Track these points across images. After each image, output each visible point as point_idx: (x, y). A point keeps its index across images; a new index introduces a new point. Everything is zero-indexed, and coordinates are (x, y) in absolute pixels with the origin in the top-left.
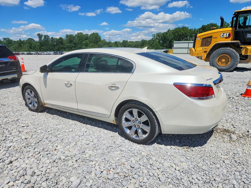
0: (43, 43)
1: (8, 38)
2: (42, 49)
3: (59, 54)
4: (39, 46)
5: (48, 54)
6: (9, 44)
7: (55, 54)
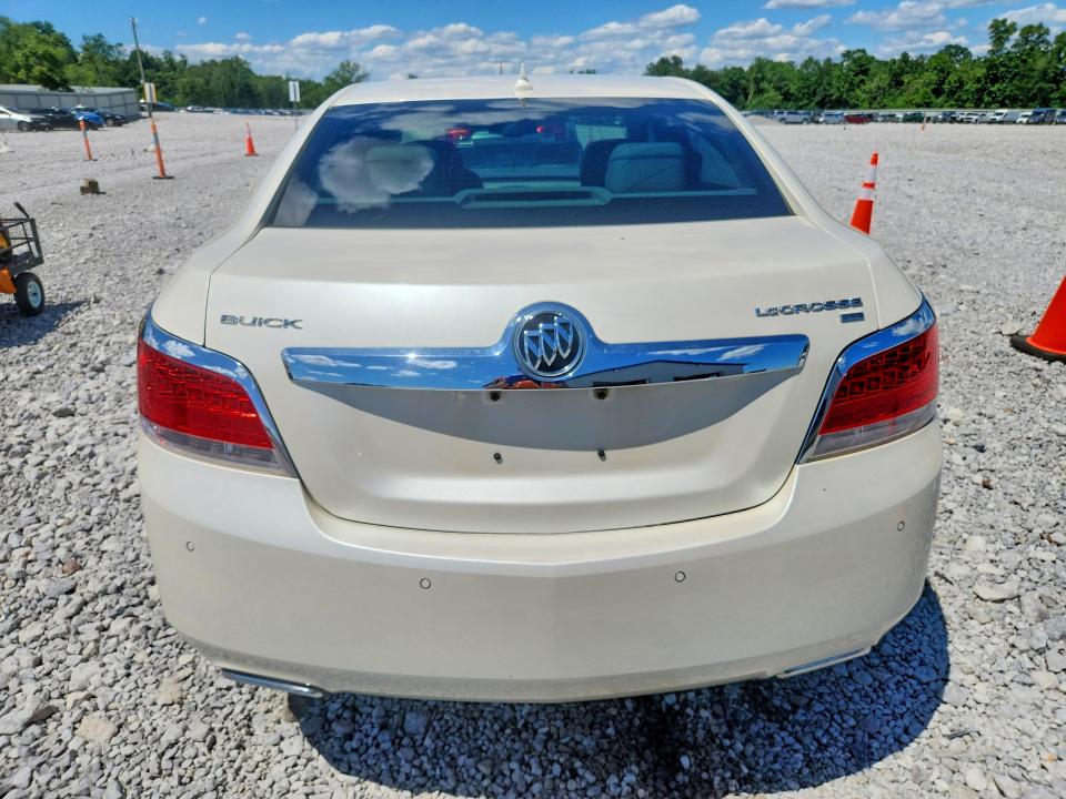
0: (1005, 66)
1: (864, 51)
2: (990, 93)
3: (1057, 123)
4: (978, 80)
5: (1001, 122)
6: (856, 75)
7: (1037, 123)
